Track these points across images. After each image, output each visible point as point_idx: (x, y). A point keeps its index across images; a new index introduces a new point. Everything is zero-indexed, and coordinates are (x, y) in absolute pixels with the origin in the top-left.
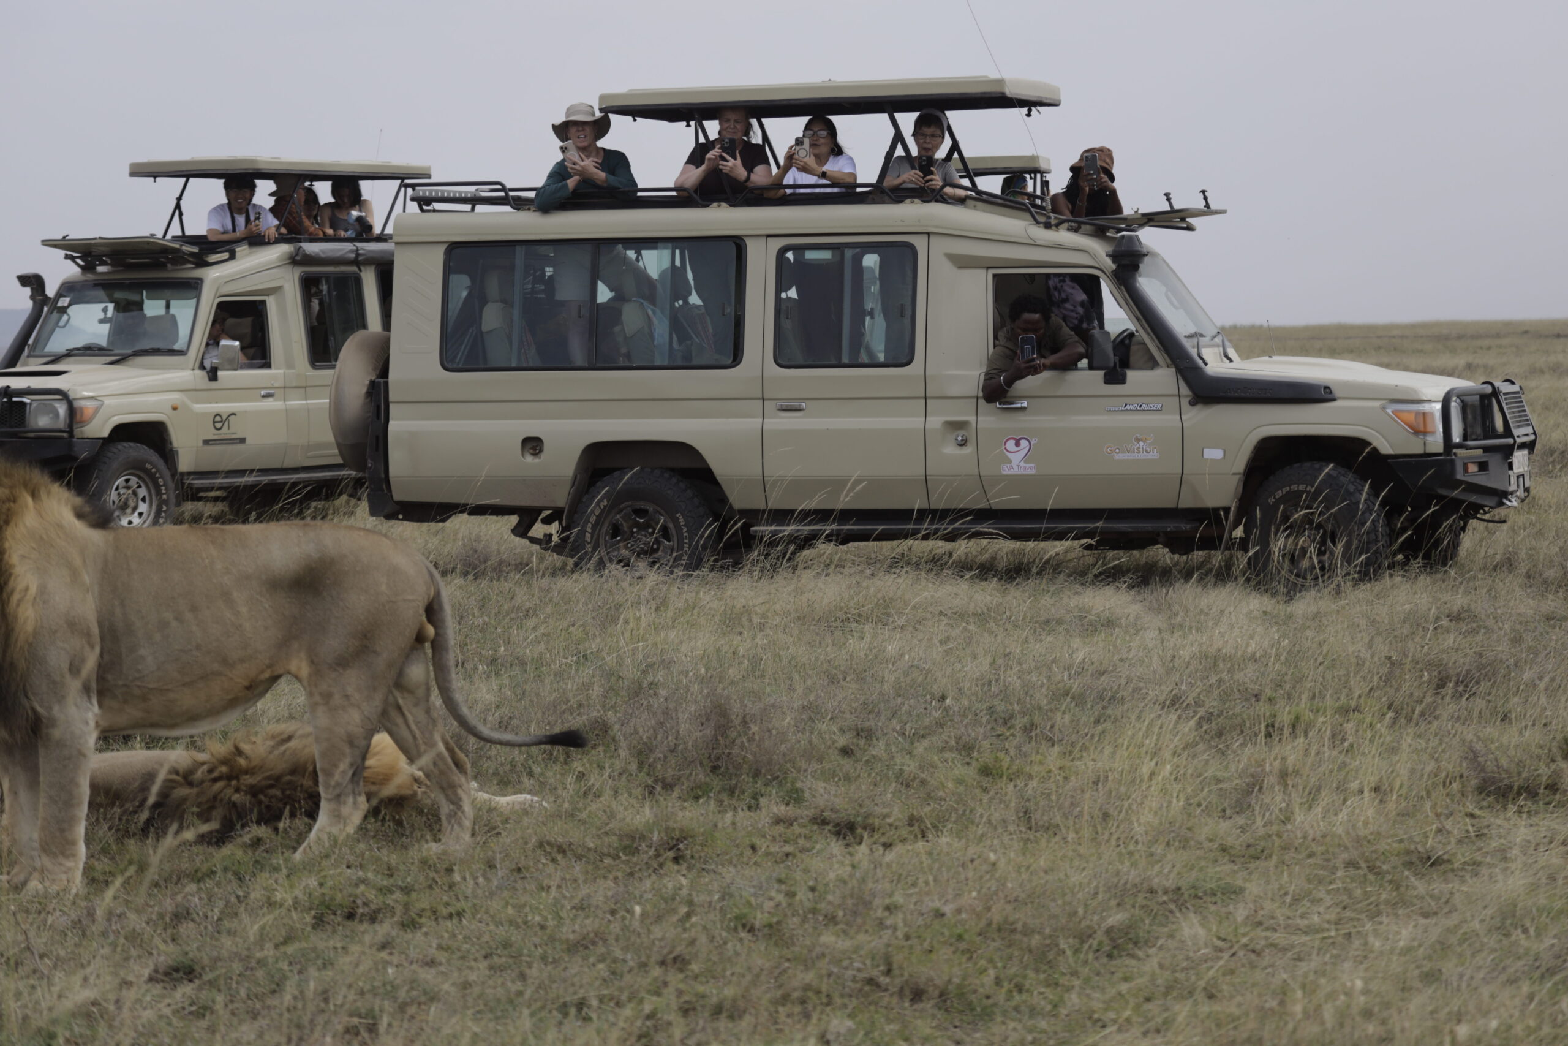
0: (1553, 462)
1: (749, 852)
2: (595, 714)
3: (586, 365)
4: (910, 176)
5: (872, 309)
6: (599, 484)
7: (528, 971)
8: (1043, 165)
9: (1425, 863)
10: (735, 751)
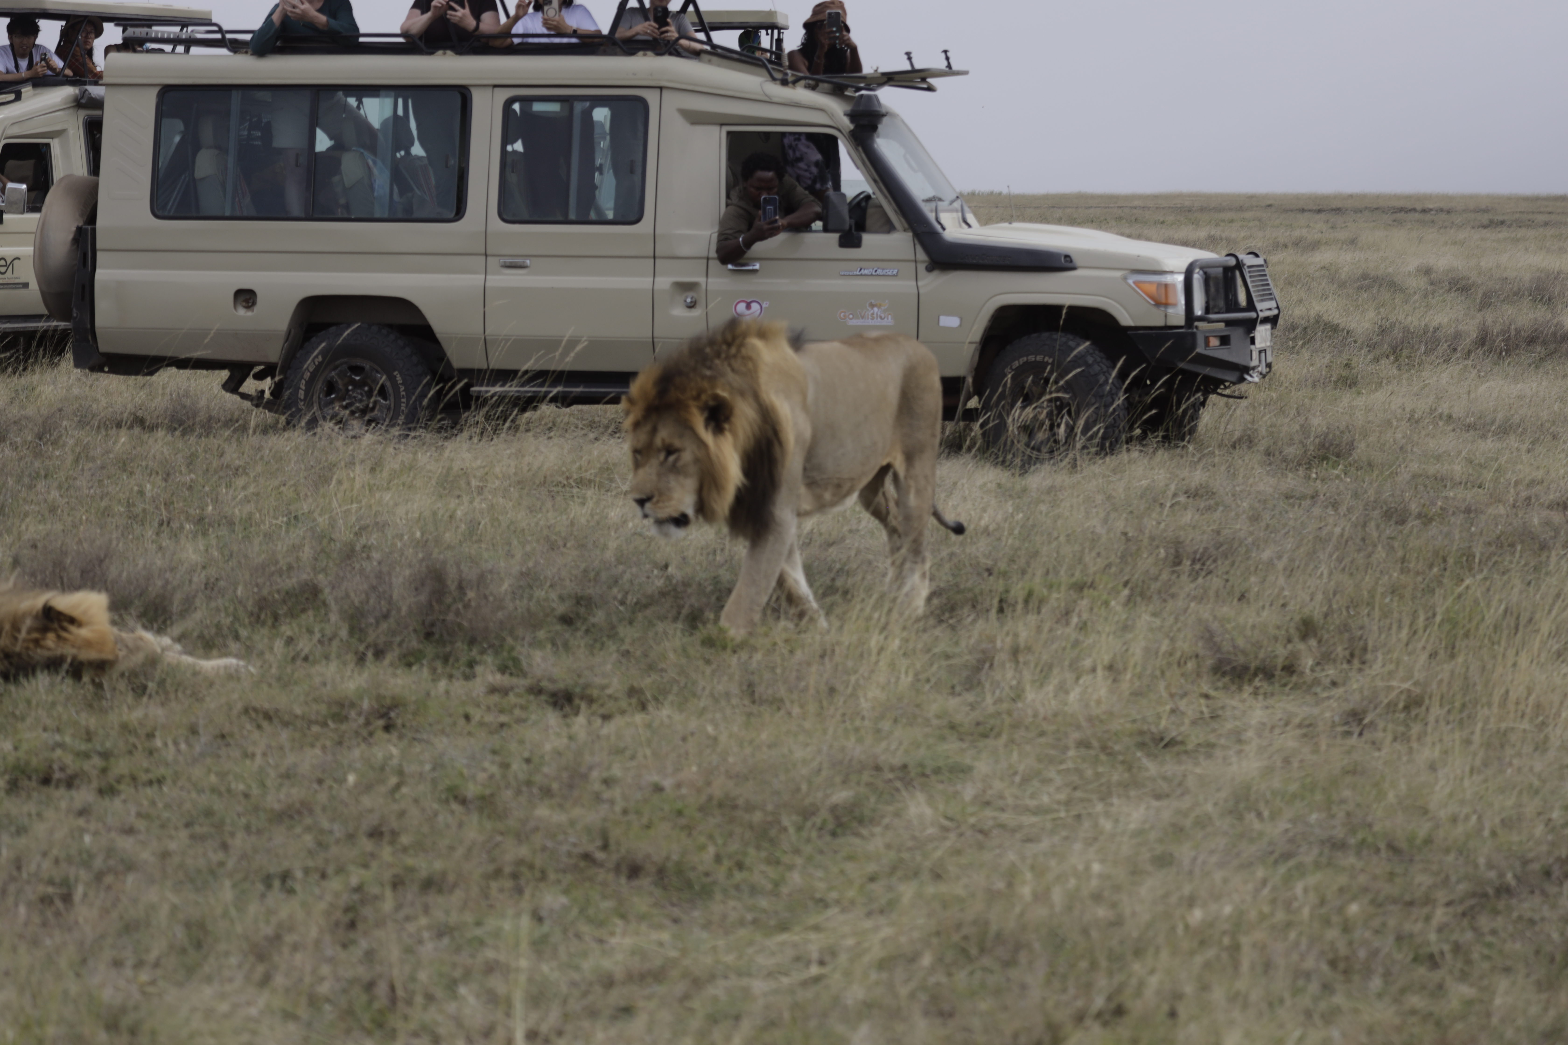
0: (1295, 338)
1: (462, 722)
2: (305, 576)
3: (303, 216)
4: (643, 28)
5: (601, 165)
6: (314, 339)
7: (230, 841)
8: (780, 21)
9: (1157, 745)
10: (451, 617)
